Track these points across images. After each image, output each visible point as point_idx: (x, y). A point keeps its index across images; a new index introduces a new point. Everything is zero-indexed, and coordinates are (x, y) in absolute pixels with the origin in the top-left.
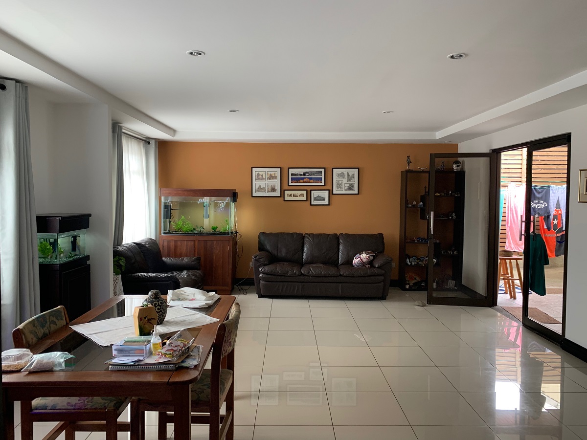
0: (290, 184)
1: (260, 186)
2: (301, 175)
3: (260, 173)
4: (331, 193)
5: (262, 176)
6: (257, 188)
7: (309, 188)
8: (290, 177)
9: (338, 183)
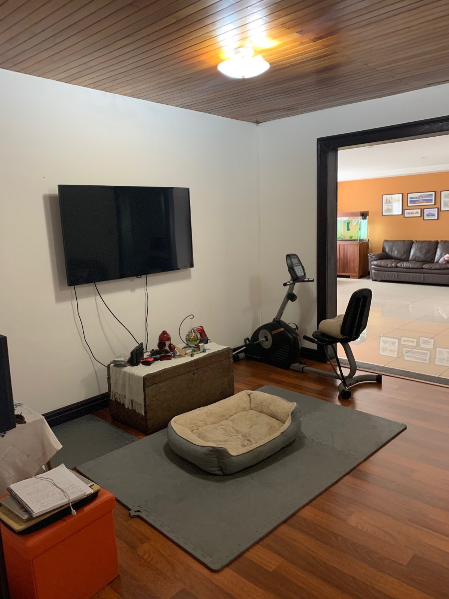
0: (409, 205)
1: (388, 208)
2: (417, 198)
3: (388, 198)
4: (439, 210)
5: (389, 201)
6: (386, 209)
7: (422, 208)
8: (409, 200)
9: (445, 202)
